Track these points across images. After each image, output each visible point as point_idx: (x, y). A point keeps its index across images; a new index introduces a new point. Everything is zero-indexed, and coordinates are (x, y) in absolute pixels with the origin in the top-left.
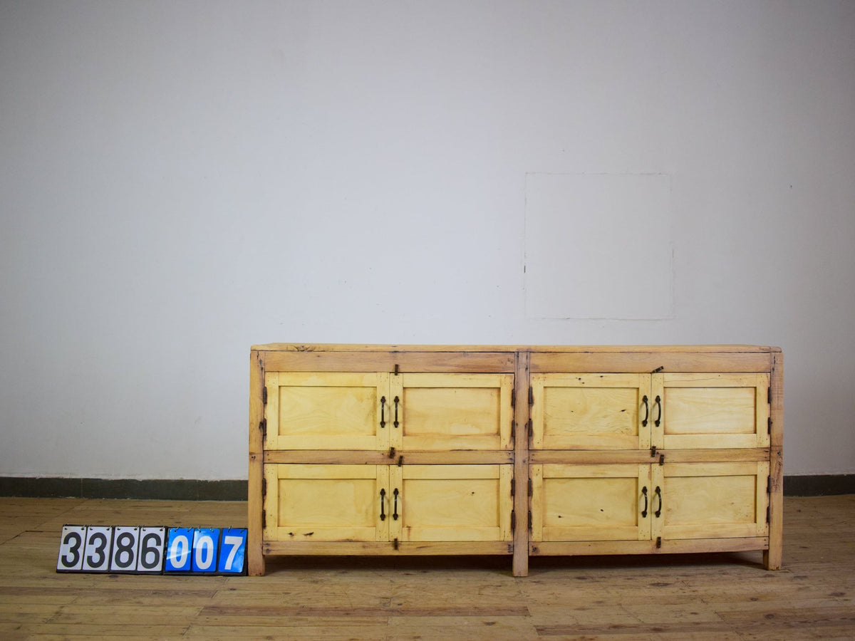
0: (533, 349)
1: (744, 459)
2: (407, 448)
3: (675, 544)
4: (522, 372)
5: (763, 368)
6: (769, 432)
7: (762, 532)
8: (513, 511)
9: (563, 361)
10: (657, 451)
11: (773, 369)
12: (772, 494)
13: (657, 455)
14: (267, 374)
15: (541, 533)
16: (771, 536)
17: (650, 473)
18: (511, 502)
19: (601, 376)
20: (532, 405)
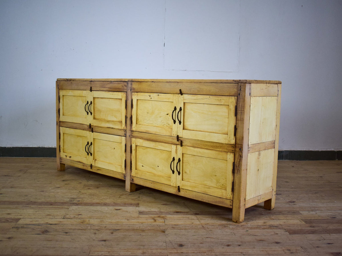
0: (133, 80)
1: (221, 150)
2: (95, 125)
3: (186, 192)
4: (129, 92)
5: (233, 93)
6: (235, 135)
7: (229, 197)
8: (126, 159)
9: (144, 86)
10: (179, 138)
11: (239, 94)
12: (236, 174)
13: (180, 141)
14: (60, 90)
15: (135, 172)
16: (234, 200)
17: (176, 150)
18: (125, 155)
19: (158, 95)
20: (133, 108)
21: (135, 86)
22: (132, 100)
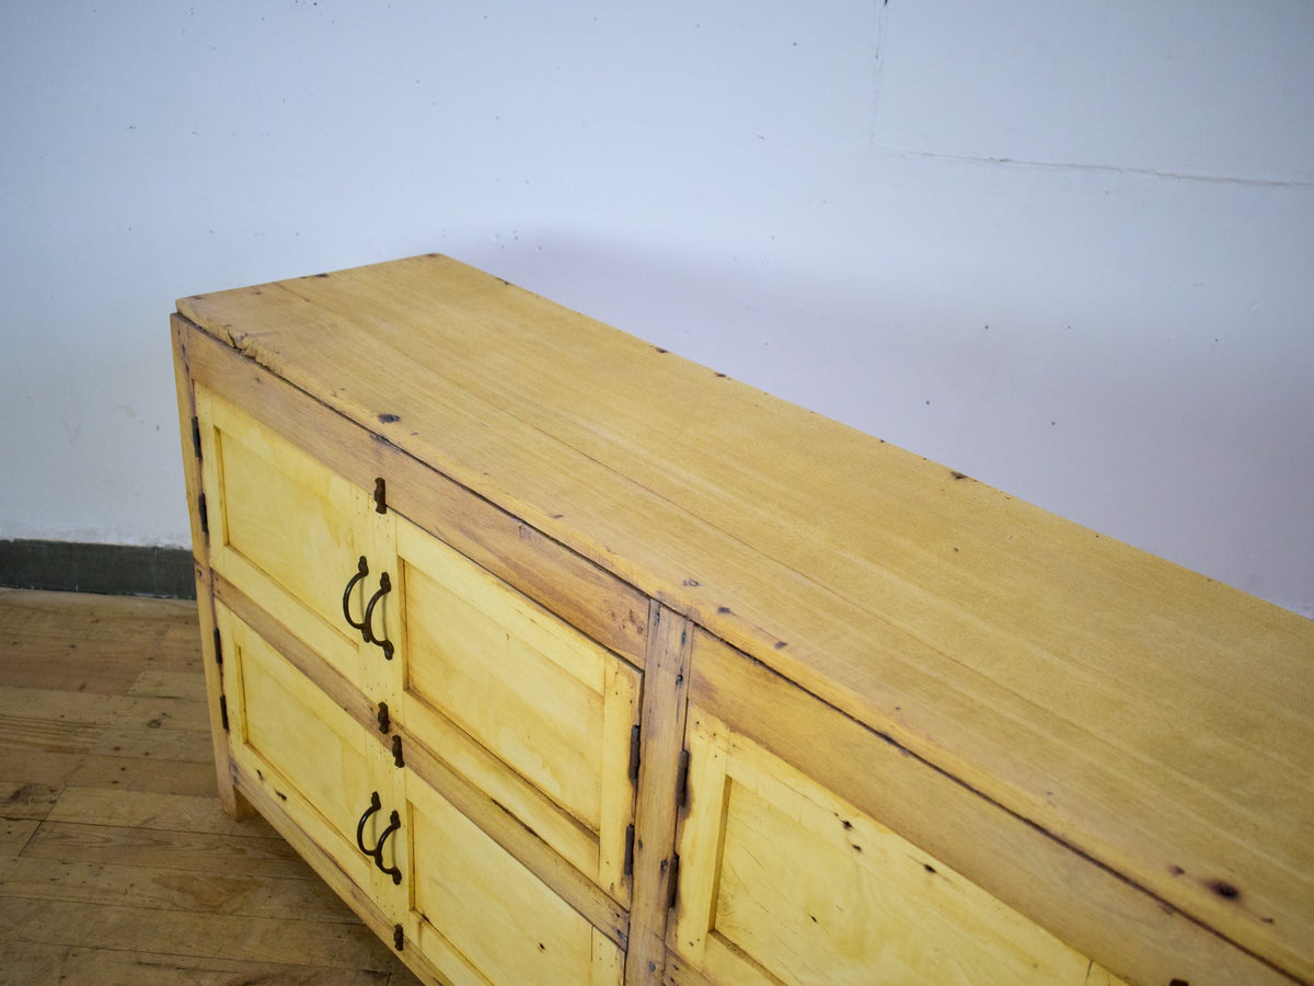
2: (412, 728)
4: (664, 682)
14: (198, 386)
19: (930, 869)
20: (686, 816)
21: (710, 663)
22: (685, 759)
